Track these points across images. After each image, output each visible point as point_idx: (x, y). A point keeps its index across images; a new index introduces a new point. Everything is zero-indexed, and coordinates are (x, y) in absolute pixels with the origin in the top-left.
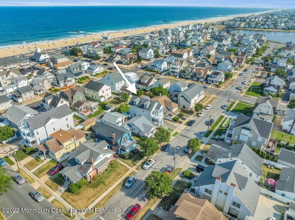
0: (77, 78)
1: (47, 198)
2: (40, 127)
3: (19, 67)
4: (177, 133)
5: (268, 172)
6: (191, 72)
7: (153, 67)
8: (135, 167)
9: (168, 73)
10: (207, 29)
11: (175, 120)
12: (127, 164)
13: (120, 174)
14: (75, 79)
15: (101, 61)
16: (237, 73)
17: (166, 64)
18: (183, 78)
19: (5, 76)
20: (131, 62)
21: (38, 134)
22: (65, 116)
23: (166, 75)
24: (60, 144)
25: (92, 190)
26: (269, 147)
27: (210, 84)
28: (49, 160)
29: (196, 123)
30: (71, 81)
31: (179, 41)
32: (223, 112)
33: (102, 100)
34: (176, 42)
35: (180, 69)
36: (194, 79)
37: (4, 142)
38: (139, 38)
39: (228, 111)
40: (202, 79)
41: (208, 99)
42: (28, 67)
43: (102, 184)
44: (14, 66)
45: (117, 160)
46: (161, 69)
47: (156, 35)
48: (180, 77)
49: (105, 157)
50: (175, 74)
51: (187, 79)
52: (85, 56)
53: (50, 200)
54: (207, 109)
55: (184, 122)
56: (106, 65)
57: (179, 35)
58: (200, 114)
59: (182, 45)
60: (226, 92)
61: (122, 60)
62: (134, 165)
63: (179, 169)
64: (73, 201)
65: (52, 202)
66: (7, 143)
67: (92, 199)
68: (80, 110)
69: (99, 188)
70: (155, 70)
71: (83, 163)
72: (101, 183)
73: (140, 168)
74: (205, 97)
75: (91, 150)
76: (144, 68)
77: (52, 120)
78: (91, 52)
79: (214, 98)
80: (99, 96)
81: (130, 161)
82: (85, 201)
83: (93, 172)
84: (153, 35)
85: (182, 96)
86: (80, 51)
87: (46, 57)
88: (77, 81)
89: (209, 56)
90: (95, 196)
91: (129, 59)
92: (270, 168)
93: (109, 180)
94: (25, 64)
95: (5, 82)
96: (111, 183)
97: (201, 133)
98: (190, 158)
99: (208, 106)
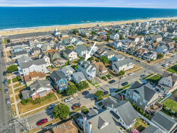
0: (66, 46)
1: (12, 103)
2: (26, 68)
3: (43, 37)
4: (99, 86)
5: (141, 125)
6: (134, 50)
7: (112, 45)
8: (61, 99)
9: (120, 49)
10: (168, 24)
11: (103, 78)
12: (58, 96)
13: (51, 101)
14: (65, 47)
15: (86, 39)
16: (170, 55)
17: (121, 43)
18: (128, 53)
19: (32, 41)
20: (102, 40)
21: (25, 71)
22: (41, 64)
23: (118, 50)
24: (30, 78)
25: (32, 105)
26: (153, 109)
27: (144, 60)
28: (24, 85)
29: (116, 82)
30: (62, 47)
31: (142, 30)
32: (140, 79)
33: (70, 59)
34: (139, 31)
35: (128, 47)
36: (135, 55)
37: (13, 73)
38: (117, 27)
39: (144, 79)
40: (140, 56)
41: (136, 69)
42: (48, 38)
43: (38, 104)
44: (41, 37)
45: (54, 93)
46: (117, 46)
47: (129, 26)
48: (127, 53)
49: (45, 89)
50: (124, 51)
51: (131, 54)
52: (80, 35)
53: (12, 104)
54: (129, 75)
55: (109, 80)
56: (87, 41)
57: (145, 27)
58: (122, 77)
59: (143, 33)
60: (152, 66)
61: (97, 39)
62: (62, 98)
63: (84, 107)
64: (21, 108)
65: (12, 106)
66: (14, 73)
67: (29, 109)
68: (55, 63)
69: (36, 105)
70: (113, 46)
71: (32, 90)
72: (39, 102)
73: (64, 100)
74: (134, 67)
75: (39, 84)
76: (108, 45)
77: (33, 66)
78: (83, 33)
79: (141, 69)
80: (69, 57)
81: (60, 95)
82: (25, 109)
83: (36, 96)
84: (127, 26)
85: (114, 64)
86: (78, 32)
87: (59, 34)
88: (66, 48)
89: (155, 42)
90: (31, 108)
91: (101, 39)
92: (145, 123)
93: (43, 102)
94: (47, 36)
95: (32, 44)
96: (43, 104)
97: (114, 89)
98: (95, 102)
99: (131, 74)
